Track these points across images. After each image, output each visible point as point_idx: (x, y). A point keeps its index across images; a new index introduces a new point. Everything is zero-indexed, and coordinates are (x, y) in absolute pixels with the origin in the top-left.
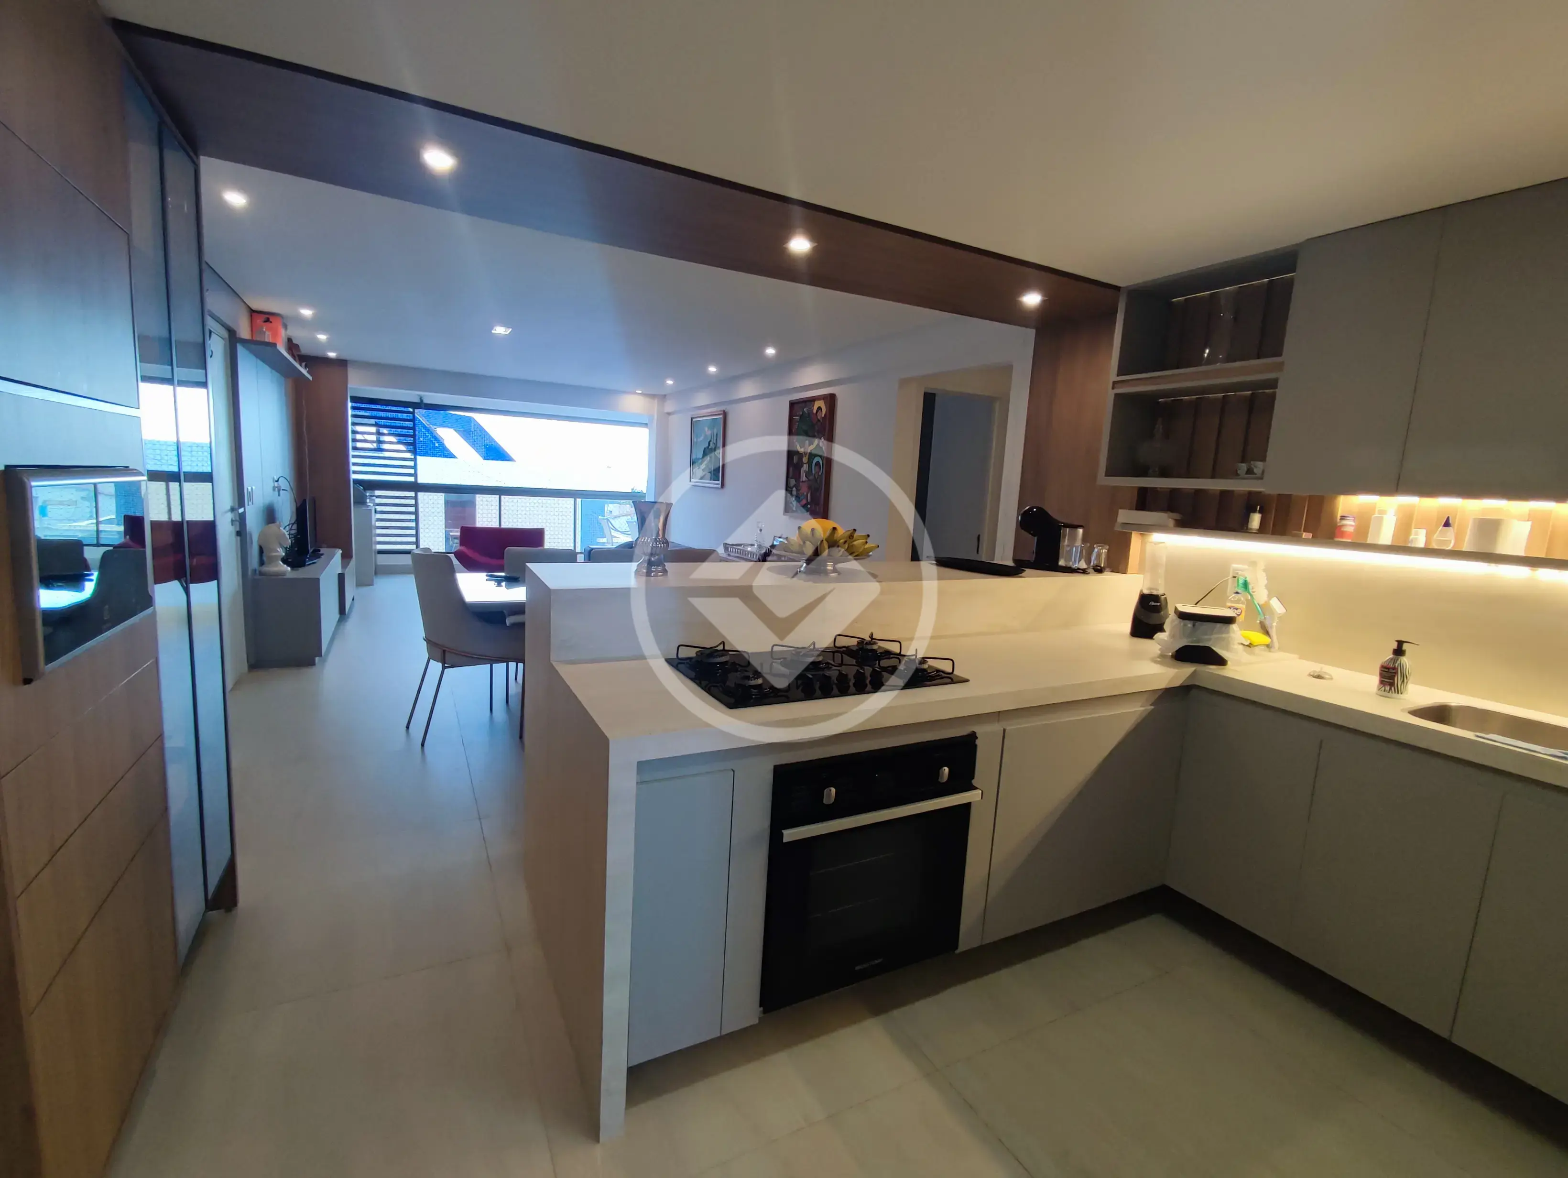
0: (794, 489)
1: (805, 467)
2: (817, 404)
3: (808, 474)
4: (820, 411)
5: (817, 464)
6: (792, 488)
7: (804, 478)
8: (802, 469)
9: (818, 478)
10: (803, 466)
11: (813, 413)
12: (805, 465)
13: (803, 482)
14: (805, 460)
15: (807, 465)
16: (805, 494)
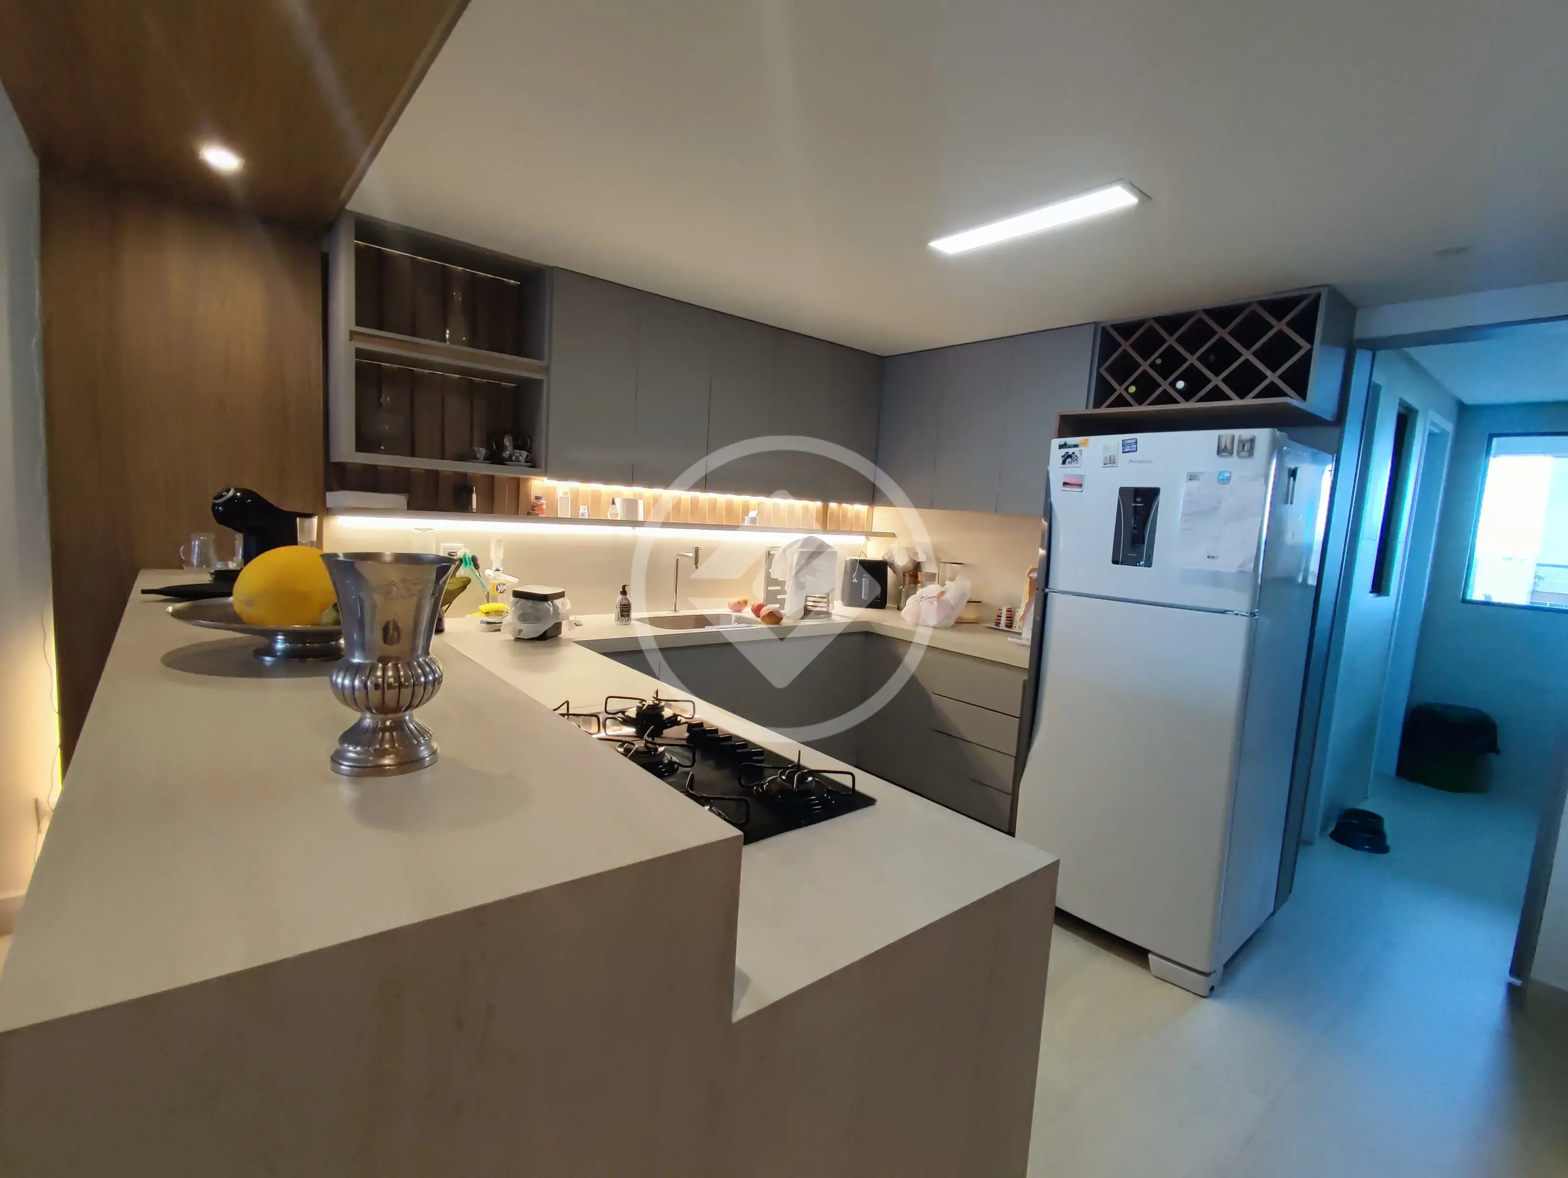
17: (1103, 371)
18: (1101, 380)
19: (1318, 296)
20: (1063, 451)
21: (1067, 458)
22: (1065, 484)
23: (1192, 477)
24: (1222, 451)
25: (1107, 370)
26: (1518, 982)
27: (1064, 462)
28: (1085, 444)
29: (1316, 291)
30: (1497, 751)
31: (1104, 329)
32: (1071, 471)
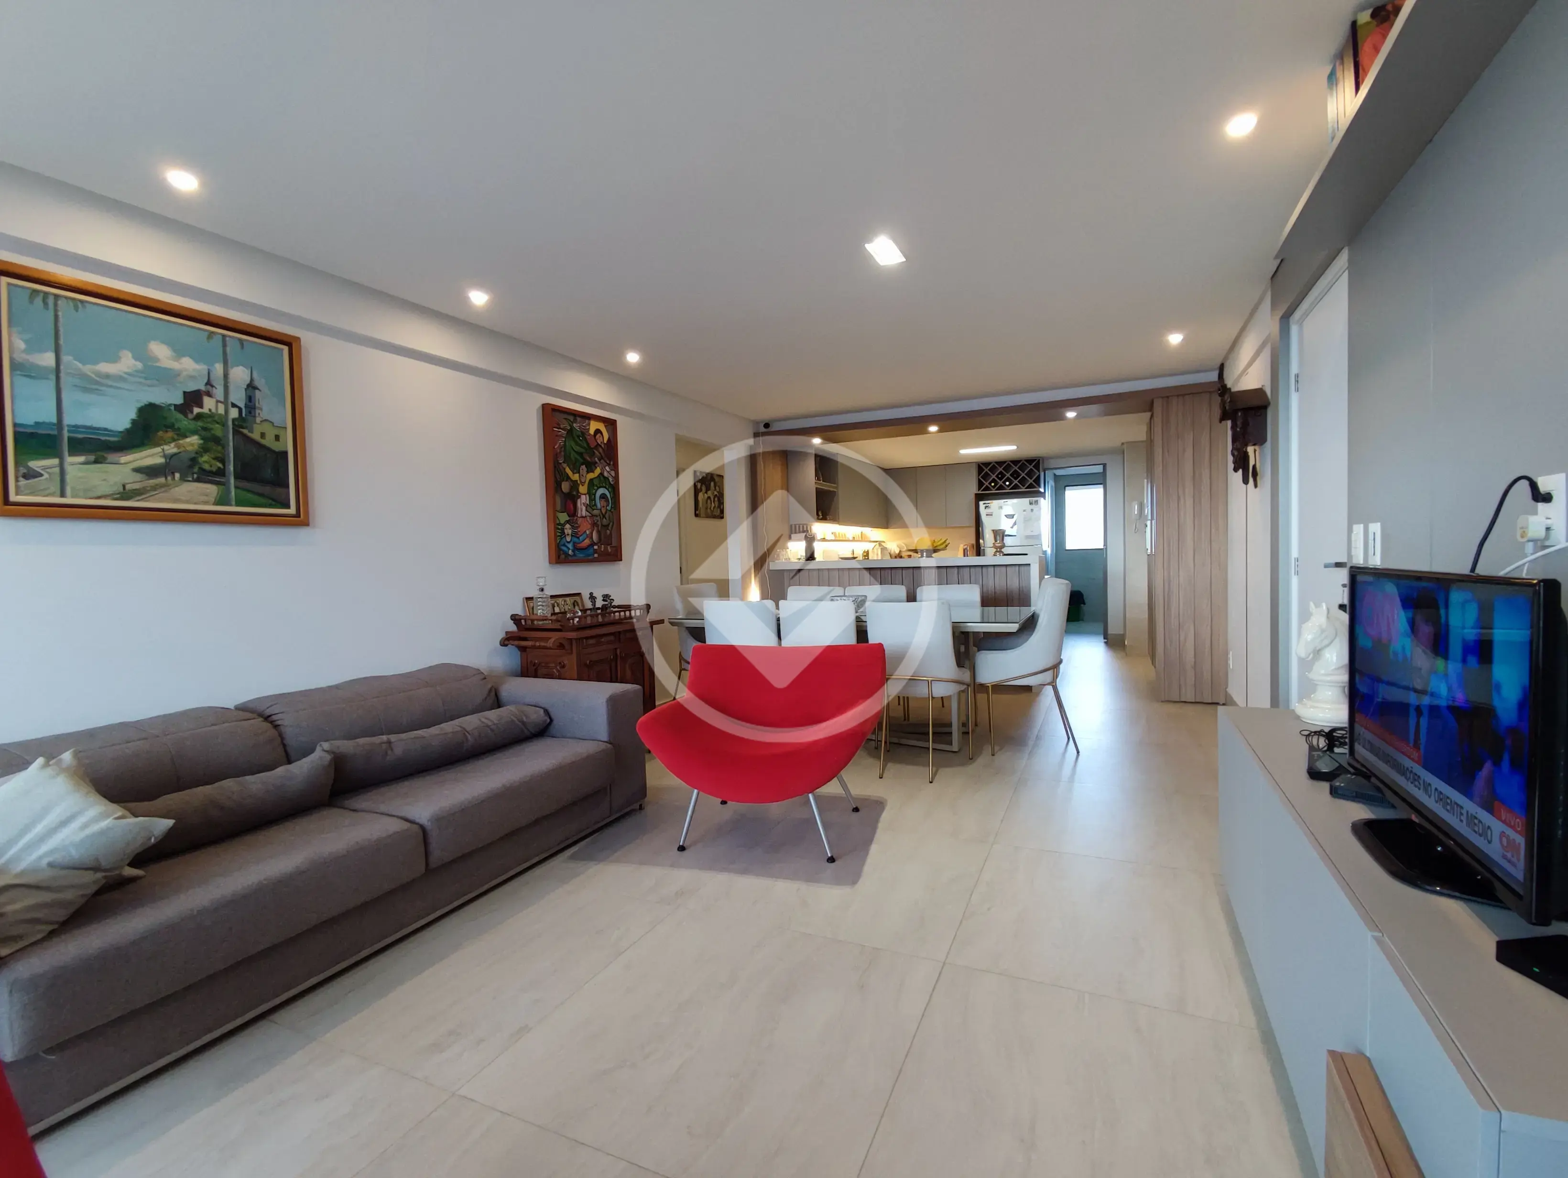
0: (568, 526)
1: (584, 499)
2: (594, 426)
3: (590, 506)
4: (599, 434)
5: (603, 496)
6: (564, 525)
7: (582, 511)
8: (579, 501)
9: (606, 513)
10: (580, 497)
11: (590, 435)
12: (583, 497)
13: (582, 517)
14: (583, 489)
15: (587, 496)
16: (588, 532)
17: (980, 477)
18: (979, 481)
19: (1039, 460)
20: (985, 505)
21: (986, 507)
22: (987, 515)
23: (1024, 511)
24: (1031, 503)
25: (981, 477)
26: (1106, 641)
27: (985, 508)
28: (992, 503)
29: (1038, 459)
30: (1084, 604)
31: (979, 465)
32: (988, 511)
